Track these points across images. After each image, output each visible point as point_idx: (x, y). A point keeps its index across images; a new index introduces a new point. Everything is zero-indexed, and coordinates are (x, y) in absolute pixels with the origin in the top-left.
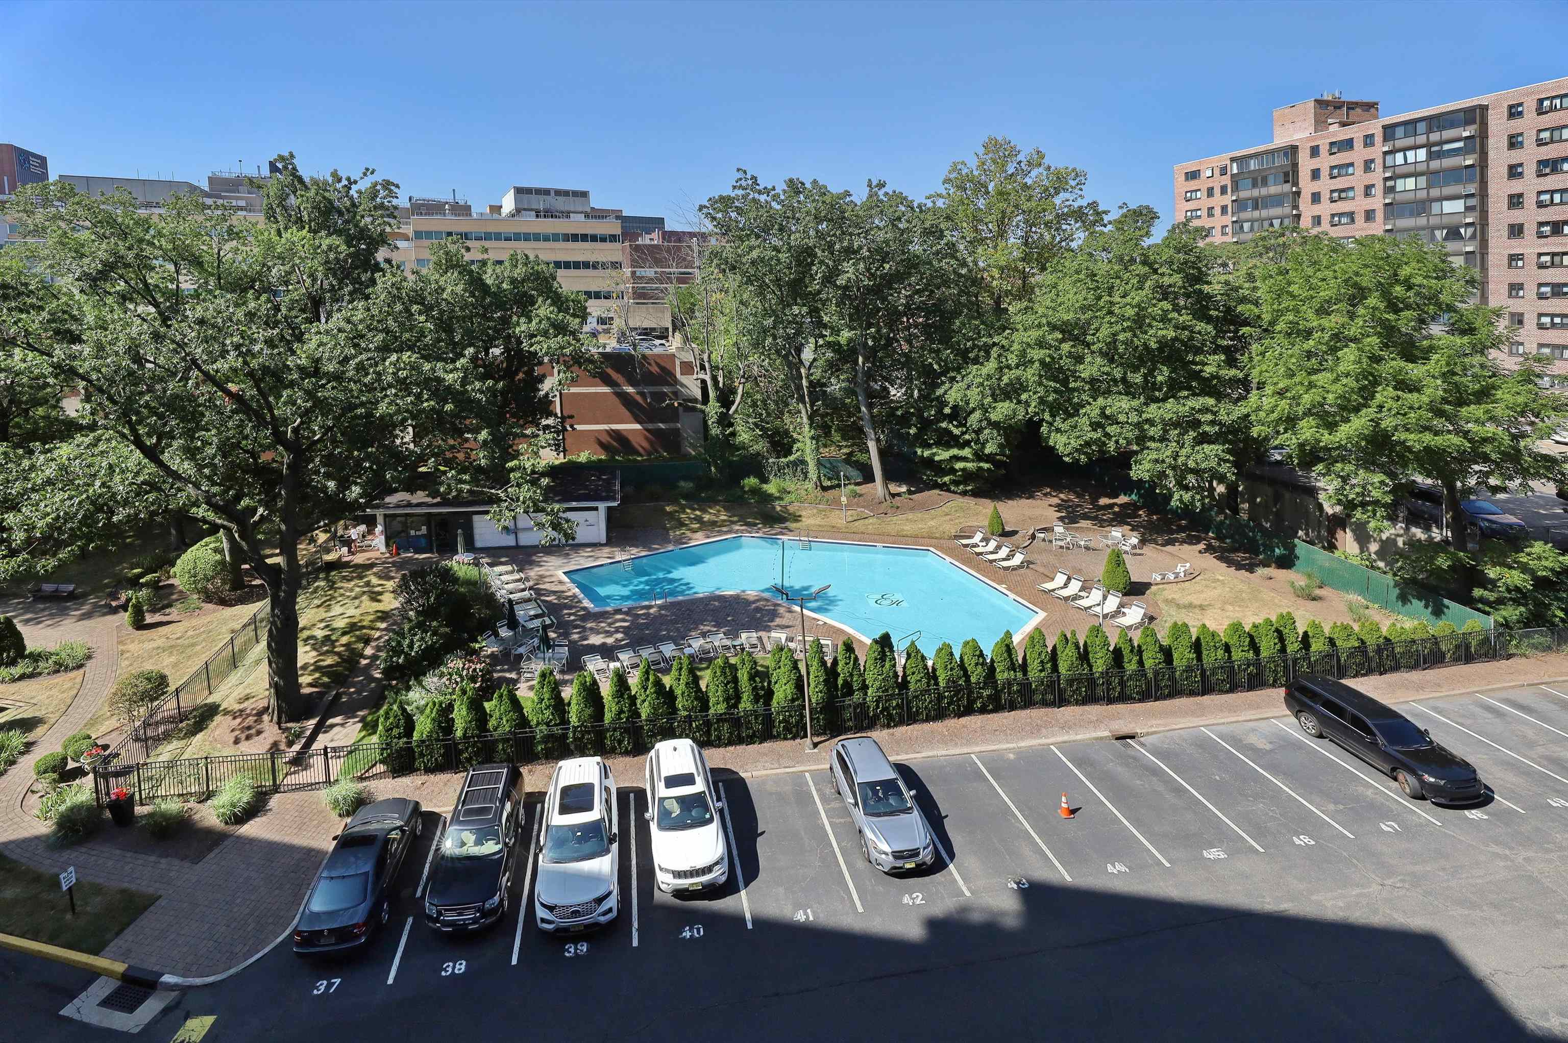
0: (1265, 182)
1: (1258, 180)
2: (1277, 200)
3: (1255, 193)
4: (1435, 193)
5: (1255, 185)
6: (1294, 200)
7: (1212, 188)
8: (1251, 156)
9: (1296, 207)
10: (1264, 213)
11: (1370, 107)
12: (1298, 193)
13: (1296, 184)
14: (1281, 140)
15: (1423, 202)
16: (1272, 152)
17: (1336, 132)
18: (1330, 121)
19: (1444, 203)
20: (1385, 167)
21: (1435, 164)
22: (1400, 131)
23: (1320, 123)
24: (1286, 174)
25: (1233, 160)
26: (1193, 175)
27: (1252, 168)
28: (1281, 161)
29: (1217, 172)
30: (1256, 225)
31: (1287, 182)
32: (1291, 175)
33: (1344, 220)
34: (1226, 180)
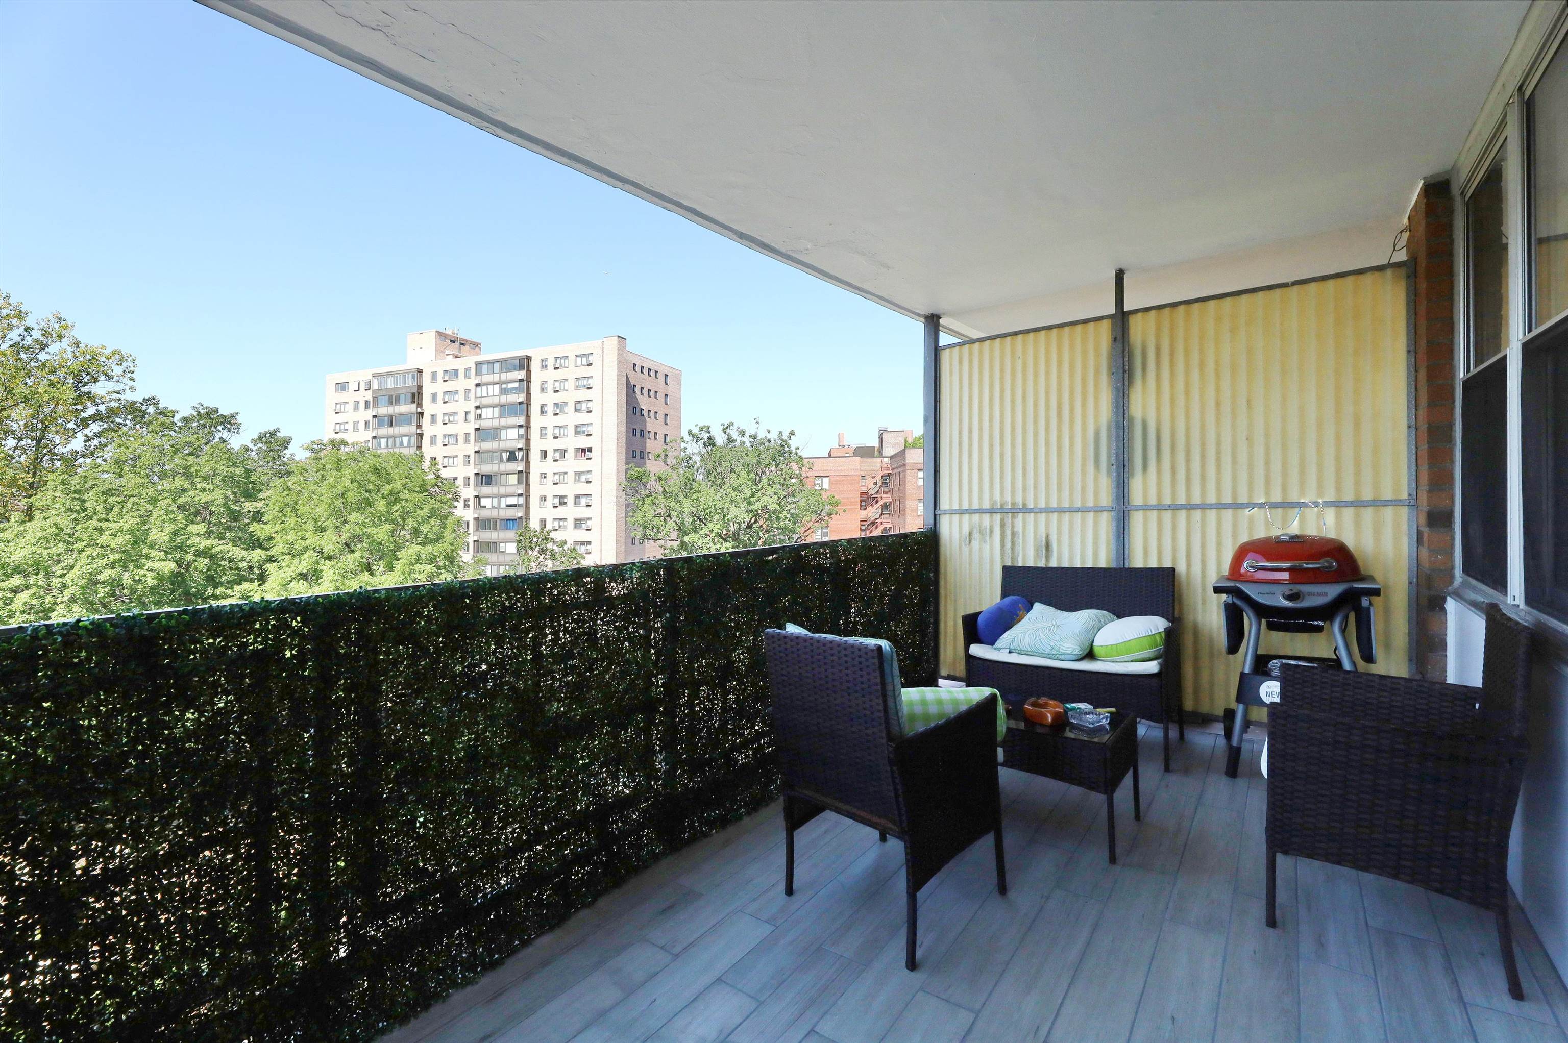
0: (398, 401)
1: (393, 400)
2: (405, 419)
3: (390, 410)
4: (503, 422)
5: (391, 403)
6: (418, 420)
7: (359, 402)
8: (388, 374)
9: (419, 426)
10: (397, 430)
11: (476, 345)
12: (421, 414)
13: (420, 405)
14: (412, 364)
15: (496, 429)
16: (404, 373)
17: (451, 363)
18: (447, 352)
19: (509, 430)
20: (476, 397)
21: (504, 399)
22: (485, 367)
23: (439, 352)
24: (413, 395)
25: (374, 376)
26: (342, 387)
27: (389, 386)
28: (410, 383)
29: (362, 387)
30: (391, 441)
31: (413, 402)
32: (416, 397)
33: (452, 441)
34: (369, 395)
